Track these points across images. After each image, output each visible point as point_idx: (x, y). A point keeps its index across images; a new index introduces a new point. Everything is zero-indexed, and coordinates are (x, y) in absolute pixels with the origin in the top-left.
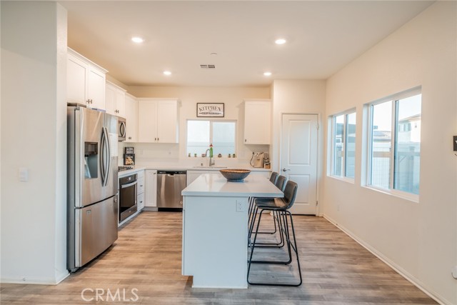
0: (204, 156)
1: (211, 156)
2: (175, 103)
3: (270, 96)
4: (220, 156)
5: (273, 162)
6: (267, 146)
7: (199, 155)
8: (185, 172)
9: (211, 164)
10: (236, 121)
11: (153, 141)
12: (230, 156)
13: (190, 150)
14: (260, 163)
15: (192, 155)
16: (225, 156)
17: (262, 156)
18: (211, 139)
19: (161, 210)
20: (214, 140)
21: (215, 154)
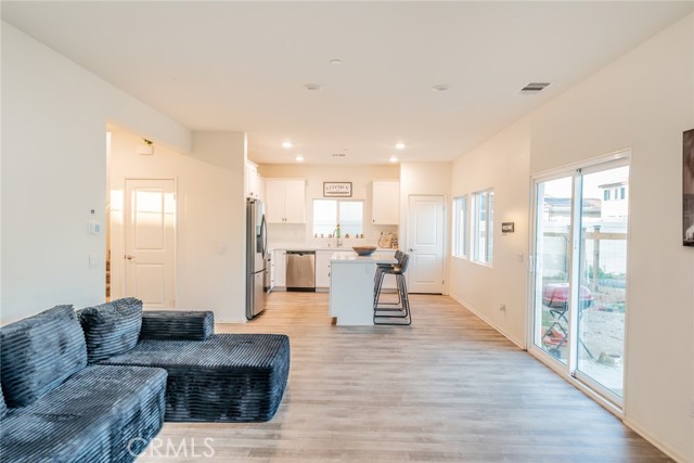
0: (330, 236)
1: (339, 237)
2: (303, 182)
3: (397, 177)
4: (347, 236)
5: (401, 242)
6: (396, 227)
7: (326, 235)
8: (314, 253)
9: (339, 245)
10: (363, 200)
11: (281, 221)
12: (357, 236)
13: (317, 231)
14: (388, 244)
15: (319, 236)
16: (352, 235)
17: (390, 237)
18: (338, 219)
19: (290, 289)
20: (341, 219)
21: (343, 234)
